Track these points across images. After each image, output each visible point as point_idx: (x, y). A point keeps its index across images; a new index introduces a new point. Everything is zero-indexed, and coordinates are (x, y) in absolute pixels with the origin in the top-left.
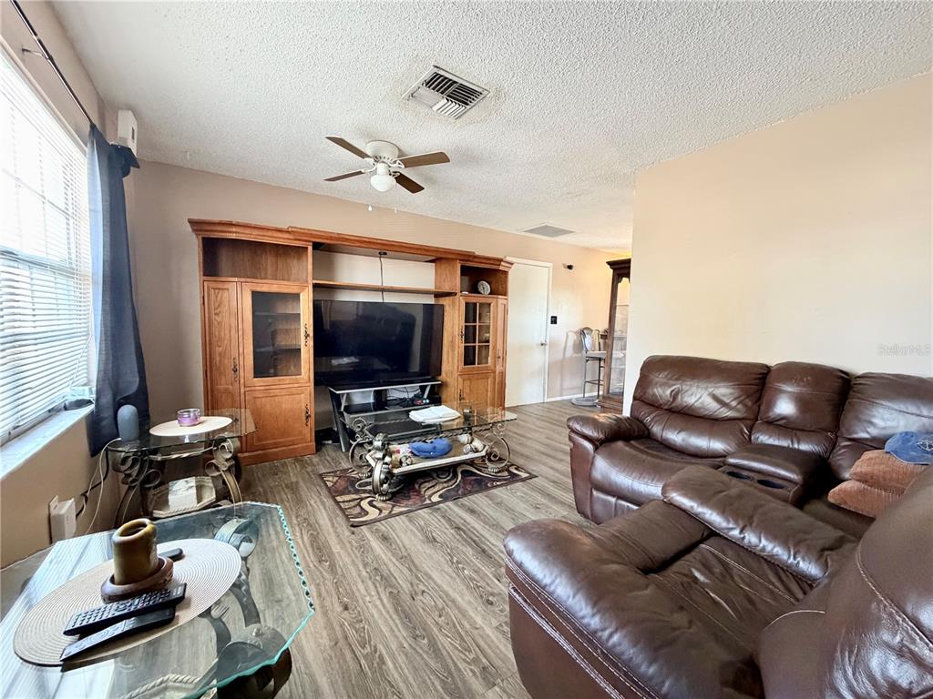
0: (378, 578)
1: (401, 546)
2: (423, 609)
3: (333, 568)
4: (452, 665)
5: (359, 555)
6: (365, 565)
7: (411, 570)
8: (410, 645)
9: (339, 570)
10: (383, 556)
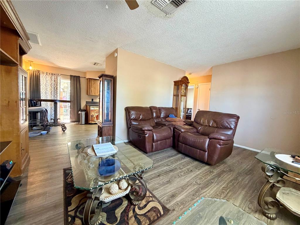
0: (197, 194)
1: (176, 190)
2: (202, 182)
3: (203, 210)
4: (214, 176)
5: (189, 203)
6: (193, 199)
7: (188, 186)
8: (215, 183)
9: (201, 207)
10: (185, 194)
